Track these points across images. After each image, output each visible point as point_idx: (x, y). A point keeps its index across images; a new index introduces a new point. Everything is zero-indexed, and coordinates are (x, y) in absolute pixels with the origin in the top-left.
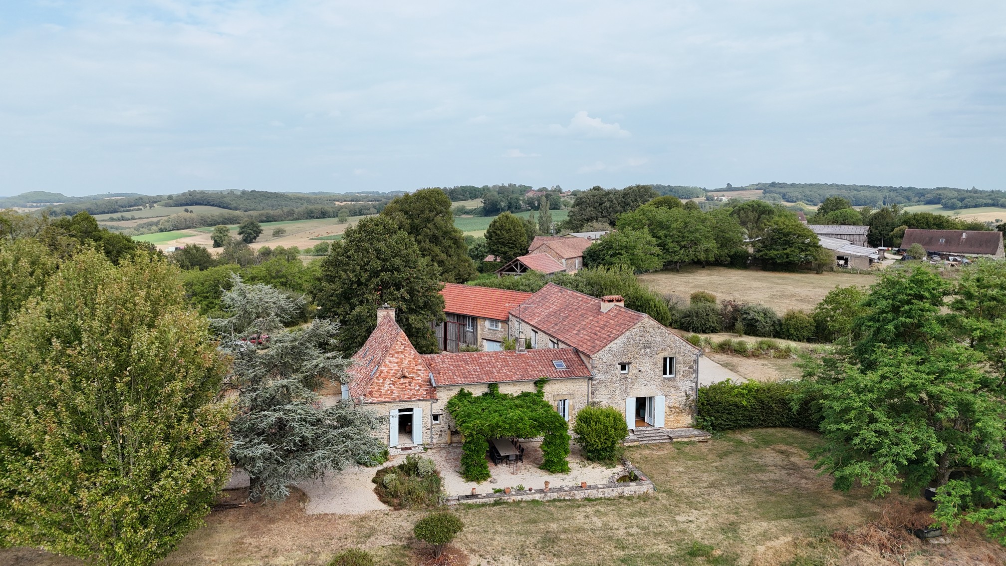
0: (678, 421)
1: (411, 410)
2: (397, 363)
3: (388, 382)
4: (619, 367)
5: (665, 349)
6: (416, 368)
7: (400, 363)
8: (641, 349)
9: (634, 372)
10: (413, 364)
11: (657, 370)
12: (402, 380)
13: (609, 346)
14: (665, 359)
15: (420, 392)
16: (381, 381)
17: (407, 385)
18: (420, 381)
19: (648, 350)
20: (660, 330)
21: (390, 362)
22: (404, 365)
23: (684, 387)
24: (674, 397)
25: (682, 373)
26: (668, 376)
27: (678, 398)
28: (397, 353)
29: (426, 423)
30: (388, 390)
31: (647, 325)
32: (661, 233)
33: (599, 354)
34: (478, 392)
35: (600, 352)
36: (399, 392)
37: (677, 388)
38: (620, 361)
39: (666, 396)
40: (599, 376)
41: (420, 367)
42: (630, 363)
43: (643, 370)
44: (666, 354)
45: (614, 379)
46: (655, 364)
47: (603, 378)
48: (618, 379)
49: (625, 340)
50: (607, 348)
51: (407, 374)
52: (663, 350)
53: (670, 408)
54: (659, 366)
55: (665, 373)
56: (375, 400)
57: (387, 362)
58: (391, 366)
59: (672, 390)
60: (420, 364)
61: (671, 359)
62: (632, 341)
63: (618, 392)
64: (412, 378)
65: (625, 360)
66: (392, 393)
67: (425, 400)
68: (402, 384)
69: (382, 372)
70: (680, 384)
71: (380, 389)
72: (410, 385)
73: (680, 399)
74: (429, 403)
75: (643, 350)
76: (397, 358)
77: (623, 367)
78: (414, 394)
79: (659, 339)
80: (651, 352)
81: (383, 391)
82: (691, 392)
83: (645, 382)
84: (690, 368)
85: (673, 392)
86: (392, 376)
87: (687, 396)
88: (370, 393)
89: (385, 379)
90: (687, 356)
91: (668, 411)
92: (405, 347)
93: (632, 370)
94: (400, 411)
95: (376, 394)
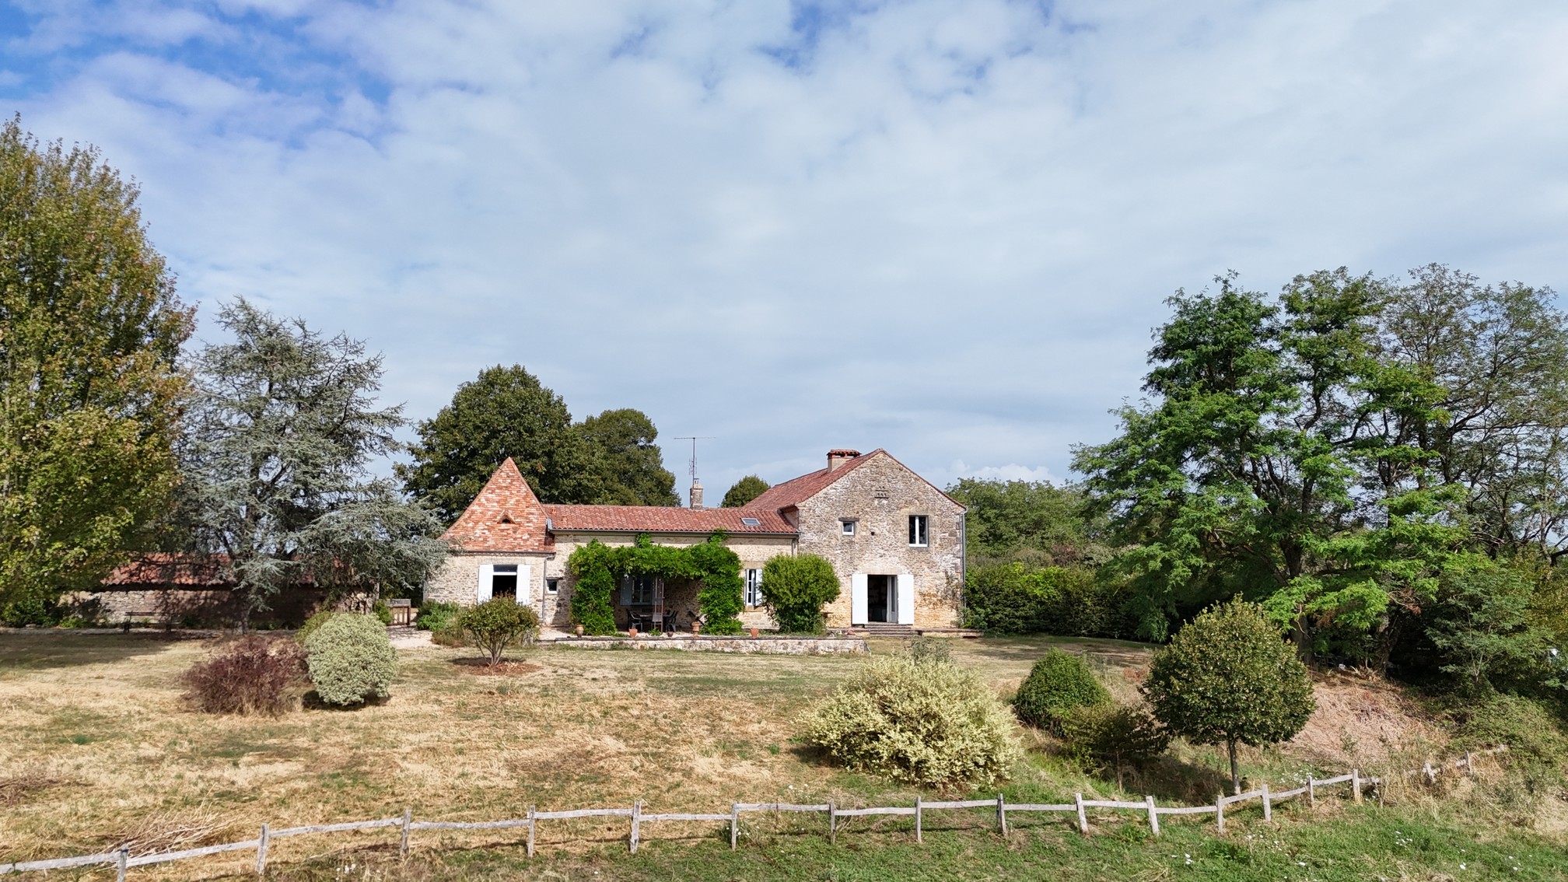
0: (936, 617)
1: (514, 568)
2: (498, 502)
3: (481, 526)
4: (840, 524)
5: (911, 503)
6: (527, 510)
7: (502, 502)
8: (873, 500)
9: (864, 533)
10: (524, 504)
11: (900, 534)
12: (504, 526)
13: (824, 490)
14: (912, 519)
15: (528, 543)
16: (471, 525)
17: (510, 532)
18: (531, 528)
19: (885, 502)
20: (902, 473)
21: (487, 500)
22: (508, 506)
23: (943, 564)
24: (929, 578)
25: (938, 541)
26: (917, 544)
27: (934, 581)
28: (500, 488)
29: (535, 591)
30: (480, 537)
31: (881, 464)
33: (809, 502)
34: (619, 546)
35: (811, 499)
36: (496, 540)
37: (932, 565)
38: (841, 516)
39: (915, 576)
40: (809, 537)
41: (533, 510)
42: (858, 520)
43: (877, 532)
44: (912, 510)
45: (833, 542)
46: (895, 523)
47: (815, 539)
48: (839, 542)
49: (849, 484)
50: (821, 494)
51: (512, 518)
53: (921, 594)
54: (903, 527)
55: (912, 540)
56: (457, 548)
57: (483, 500)
58: (489, 505)
59: (925, 566)
60: (534, 505)
61: (923, 519)
62: (860, 487)
63: (839, 564)
64: (519, 524)
65: (851, 515)
66: (485, 540)
67: (536, 554)
68: (502, 530)
69: (473, 512)
70: (937, 559)
71: (467, 535)
72: (515, 532)
73: (938, 582)
74: (541, 560)
75: (876, 502)
76: (499, 495)
77: (848, 524)
78: (519, 544)
79: (900, 486)
80: (889, 505)
81: (472, 537)
82: (954, 573)
83: (882, 552)
84: (951, 535)
85: (926, 570)
86: (488, 520)
87: (949, 579)
89: (476, 523)
90: (947, 517)
91: (919, 599)
92: (513, 481)
93: (861, 531)
94: (497, 568)
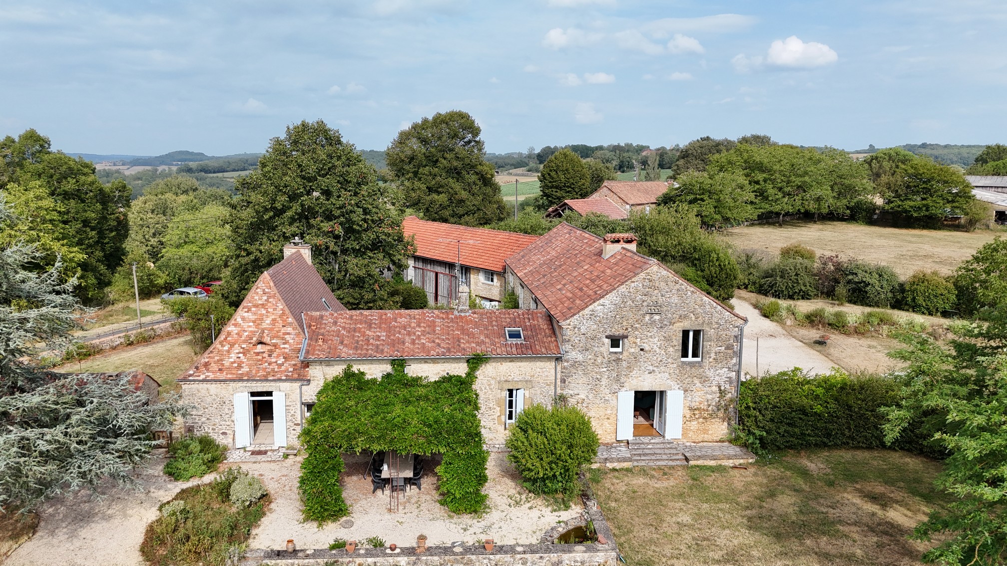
0: (705, 431)
1: (270, 394)
2: (254, 322)
3: (237, 349)
4: (608, 342)
5: (686, 317)
6: (283, 330)
7: (258, 322)
8: (644, 316)
9: (633, 350)
10: (280, 323)
11: (671, 349)
12: (260, 348)
13: (591, 307)
14: (686, 333)
15: (283, 368)
16: (226, 348)
17: (265, 355)
18: (287, 351)
19: (657, 317)
20: (678, 286)
21: (243, 319)
22: (264, 326)
23: (717, 378)
24: (699, 393)
25: (713, 355)
26: (690, 358)
27: (705, 395)
28: (256, 306)
29: (293, 415)
30: (234, 362)
31: (655, 277)
32: (760, 177)
33: (574, 320)
34: (375, 371)
35: (576, 317)
36: (250, 366)
37: (704, 380)
38: (608, 333)
39: (686, 391)
40: (574, 355)
41: (289, 330)
42: (627, 337)
43: (647, 348)
44: (686, 325)
45: (599, 360)
46: (668, 339)
47: (580, 357)
48: (605, 361)
49: (618, 300)
50: (587, 311)
51: (267, 339)
52: (682, 317)
53: (691, 409)
54: (675, 343)
55: (685, 354)
56: (211, 376)
57: (239, 320)
58: (245, 325)
59: (696, 381)
60: (290, 324)
61: (697, 333)
62: (630, 302)
63: (604, 381)
64: (275, 345)
65: (617, 331)
66: (240, 367)
67: (289, 379)
68: (258, 354)
69: (229, 334)
70: (710, 373)
71: (222, 360)
72: (270, 356)
73: (710, 397)
74: (296, 385)
75: (647, 317)
76: (255, 314)
77: (615, 342)
78: (273, 370)
79: (675, 299)
80: (661, 321)
81: (226, 363)
82: (727, 386)
83: (651, 368)
84: (727, 348)
85: (698, 385)
86: (245, 342)
87: (722, 393)
88: (206, 365)
89: (232, 345)
90: (724, 330)
91: (688, 414)
92: (269, 297)
93: (628, 348)
94: (253, 394)
95: (214, 367)
